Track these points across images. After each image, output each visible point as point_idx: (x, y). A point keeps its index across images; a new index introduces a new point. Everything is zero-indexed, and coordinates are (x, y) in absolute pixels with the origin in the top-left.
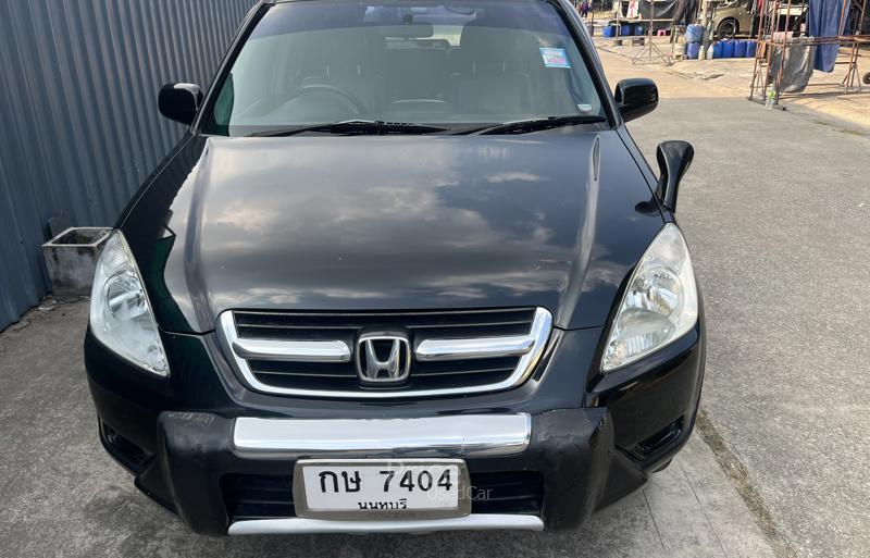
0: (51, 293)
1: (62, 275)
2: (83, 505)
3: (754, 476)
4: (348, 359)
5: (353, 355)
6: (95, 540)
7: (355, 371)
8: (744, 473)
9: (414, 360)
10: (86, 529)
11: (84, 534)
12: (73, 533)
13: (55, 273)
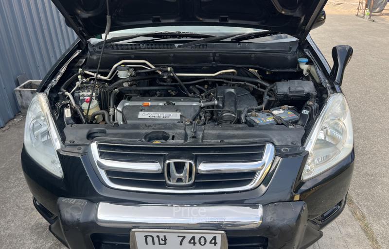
0: (20, 112)
1: (24, 103)
2: (30, 226)
3: (369, 219)
4: (161, 172)
5: (163, 169)
6: (35, 246)
7: (164, 178)
8: (364, 217)
9: (197, 173)
10: (31, 239)
11: (30, 242)
12: (25, 242)
13: (21, 103)
